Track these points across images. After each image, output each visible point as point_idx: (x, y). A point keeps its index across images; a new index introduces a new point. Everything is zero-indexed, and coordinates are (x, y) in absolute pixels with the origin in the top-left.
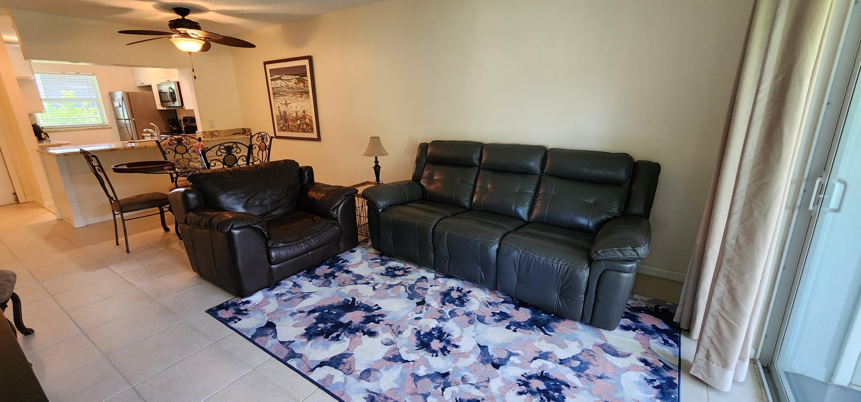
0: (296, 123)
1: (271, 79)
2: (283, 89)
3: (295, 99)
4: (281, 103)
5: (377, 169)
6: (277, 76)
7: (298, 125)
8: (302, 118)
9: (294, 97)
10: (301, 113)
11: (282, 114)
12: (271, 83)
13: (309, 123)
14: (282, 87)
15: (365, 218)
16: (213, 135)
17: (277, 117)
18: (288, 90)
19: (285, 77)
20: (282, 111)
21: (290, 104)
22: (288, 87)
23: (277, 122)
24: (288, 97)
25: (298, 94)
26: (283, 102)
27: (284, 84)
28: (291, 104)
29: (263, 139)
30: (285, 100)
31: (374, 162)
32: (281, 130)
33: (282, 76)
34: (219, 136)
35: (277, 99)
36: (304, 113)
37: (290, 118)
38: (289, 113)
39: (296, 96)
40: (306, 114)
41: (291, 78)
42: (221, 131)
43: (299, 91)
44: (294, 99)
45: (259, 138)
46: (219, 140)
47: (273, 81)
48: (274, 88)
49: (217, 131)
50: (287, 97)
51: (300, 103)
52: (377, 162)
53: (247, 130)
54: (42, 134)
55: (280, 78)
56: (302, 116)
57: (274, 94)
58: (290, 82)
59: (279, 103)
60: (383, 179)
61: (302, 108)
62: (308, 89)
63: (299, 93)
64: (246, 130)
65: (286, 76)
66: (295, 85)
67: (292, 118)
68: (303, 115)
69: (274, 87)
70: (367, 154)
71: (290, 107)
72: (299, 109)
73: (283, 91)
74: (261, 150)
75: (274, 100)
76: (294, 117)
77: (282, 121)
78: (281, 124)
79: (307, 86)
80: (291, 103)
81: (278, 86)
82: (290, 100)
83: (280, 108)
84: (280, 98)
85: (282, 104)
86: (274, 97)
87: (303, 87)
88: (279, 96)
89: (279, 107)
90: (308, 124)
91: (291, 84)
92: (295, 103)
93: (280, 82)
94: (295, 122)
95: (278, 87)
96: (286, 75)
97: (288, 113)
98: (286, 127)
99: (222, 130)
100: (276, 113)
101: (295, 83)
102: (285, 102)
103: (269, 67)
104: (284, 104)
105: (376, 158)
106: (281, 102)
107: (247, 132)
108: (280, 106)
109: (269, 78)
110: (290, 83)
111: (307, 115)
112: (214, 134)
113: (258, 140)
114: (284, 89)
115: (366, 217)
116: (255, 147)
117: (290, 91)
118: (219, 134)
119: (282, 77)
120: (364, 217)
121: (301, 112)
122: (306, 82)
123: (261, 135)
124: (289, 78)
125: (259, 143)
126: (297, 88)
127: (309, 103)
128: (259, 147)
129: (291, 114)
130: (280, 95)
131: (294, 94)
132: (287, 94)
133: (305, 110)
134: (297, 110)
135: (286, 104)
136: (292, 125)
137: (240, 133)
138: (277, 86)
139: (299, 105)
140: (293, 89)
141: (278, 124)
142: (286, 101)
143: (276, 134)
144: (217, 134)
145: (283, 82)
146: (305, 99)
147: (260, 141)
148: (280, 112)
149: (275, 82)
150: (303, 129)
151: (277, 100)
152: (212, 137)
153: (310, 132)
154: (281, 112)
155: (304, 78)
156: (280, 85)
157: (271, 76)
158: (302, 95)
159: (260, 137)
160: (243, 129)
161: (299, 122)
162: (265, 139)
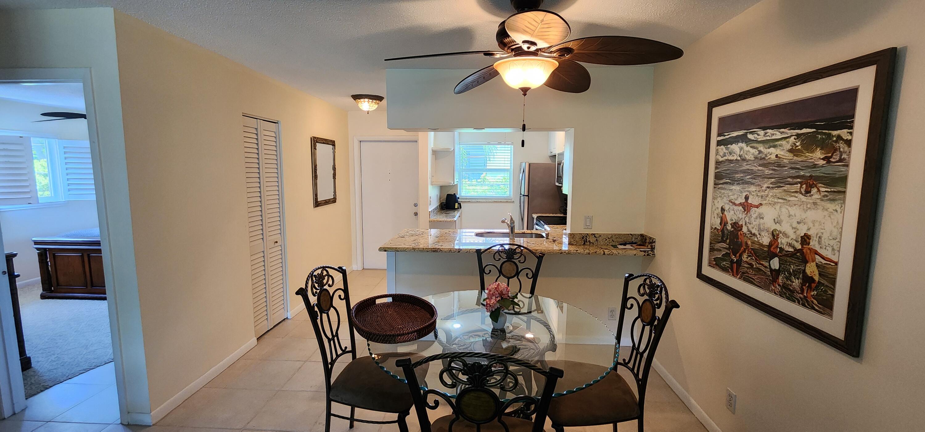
0: (767, 264)
1: (718, 142)
2: (745, 167)
3: (779, 195)
4: (730, 201)
6: (735, 134)
7: (771, 270)
8: (792, 255)
9: (776, 191)
10: (789, 240)
11: (729, 227)
12: (717, 150)
13: (817, 278)
14: (744, 160)
16: (585, 241)
17: (711, 232)
18: (760, 168)
19: (761, 135)
20: (729, 222)
21: (757, 207)
22: (761, 162)
23: (711, 243)
24: (758, 188)
25: (796, 183)
26: (736, 200)
27: (750, 152)
28: (761, 210)
29: (651, 295)
30: (744, 194)
32: (716, 263)
33: (751, 133)
34: (595, 243)
35: (724, 189)
36: (802, 244)
37: (749, 243)
38: (749, 231)
39: (787, 187)
40: (810, 249)
41: (778, 136)
42: (600, 236)
43: (802, 173)
44: (774, 196)
45: (644, 288)
46: (589, 253)
47: (722, 147)
48: (721, 162)
49: (594, 234)
50: (753, 188)
51: (793, 210)
53: (648, 241)
54: (457, 204)
55: (743, 139)
56: (791, 250)
57: (718, 176)
58: (775, 146)
59: (725, 200)
61: (800, 226)
62: (843, 169)
63: (799, 180)
64: (646, 239)
65: (762, 133)
66: (790, 156)
67: (757, 247)
68: (799, 246)
69: (721, 159)
71: (754, 216)
72: (785, 227)
73: (744, 172)
74: (642, 321)
75: (714, 192)
76: (762, 245)
77: (724, 245)
78: (720, 250)
79: (840, 160)
80: (761, 204)
81: (735, 158)
82: (762, 197)
83: (725, 213)
84: (733, 187)
85: (734, 204)
86: (715, 184)
87: (822, 162)
88: (730, 183)
89: (723, 210)
90: (811, 280)
91: (772, 153)
92: (778, 207)
93: (741, 149)
94: (764, 259)
95: (731, 161)
96: (764, 128)
97: (745, 229)
98: (732, 262)
99: (604, 234)
100: (713, 221)
101: (790, 151)
102: (744, 201)
103: (719, 112)
104: (741, 204)
106: (732, 197)
107: (647, 244)
108: (727, 207)
109: (714, 138)
110: (772, 150)
111: (817, 253)
112: (588, 240)
113: (642, 291)
114: (748, 167)
116: (632, 305)
117: (767, 172)
118: (597, 240)
119: (750, 136)
121: (793, 236)
122: (842, 146)
123: (651, 281)
124: (774, 137)
125: (641, 300)
126: (793, 166)
127: (839, 216)
128: (640, 308)
129: (754, 235)
130: (734, 181)
131: (780, 182)
132: (756, 181)
133: (809, 233)
134: (778, 227)
135: (746, 207)
136: (751, 265)
137: (635, 243)
138: (731, 158)
139: (790, 216)
140: (779, 166)
141: (712, 250)
142: (747, 198)
143: (703, 270)
144: (592, 239)
145: (749, 148)
146: (818, 201)
147: (646, 297)
148: (723, 222)
149: (727, 149)
150: (785, 287)
151: (723, 191)
152: (584, 244)
153: (813, 308)
154: (726, 223)
155: (835, 133)
156: (740, 156)
157: (719, 135)
158: (812, 186)
159: (646, 287)
160: (642, 235)
161: (775, 263)
162: (657, 296)
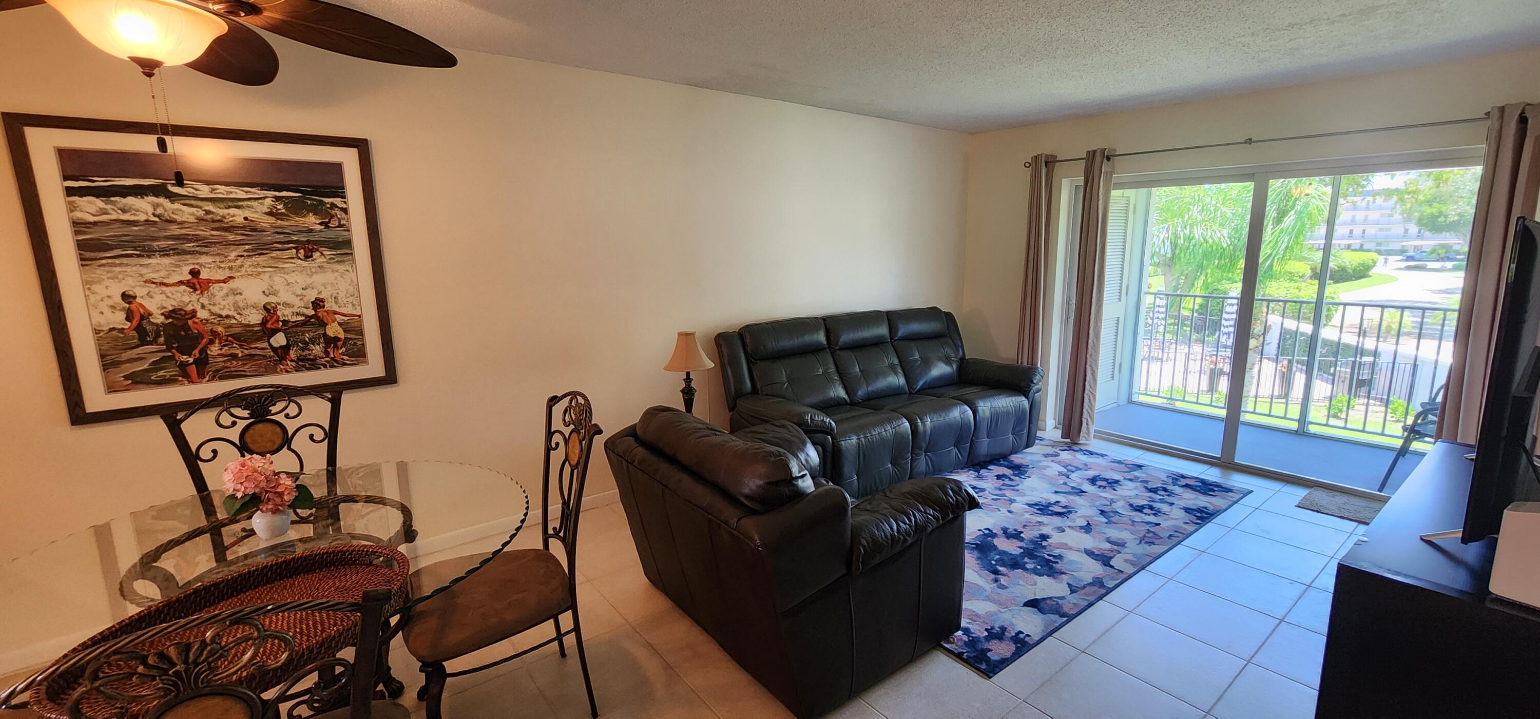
7: (274, 349)
8: (303, 323)
13: (342, 336)
21: (223, 282)
36: (315, 309)
40: (326, 311)
68: (310, 313)
85: (162, 284)
89: (128, 297)
90: (336, 339)
98: (182, 365)
102: (188, 277)
104: (181, 283)
111: (335, 313)
135: (198, 284)
142: (195, 273)
143: (86, 406)
148: (137, 316)
154: (146, 316)
161: (277, 341)
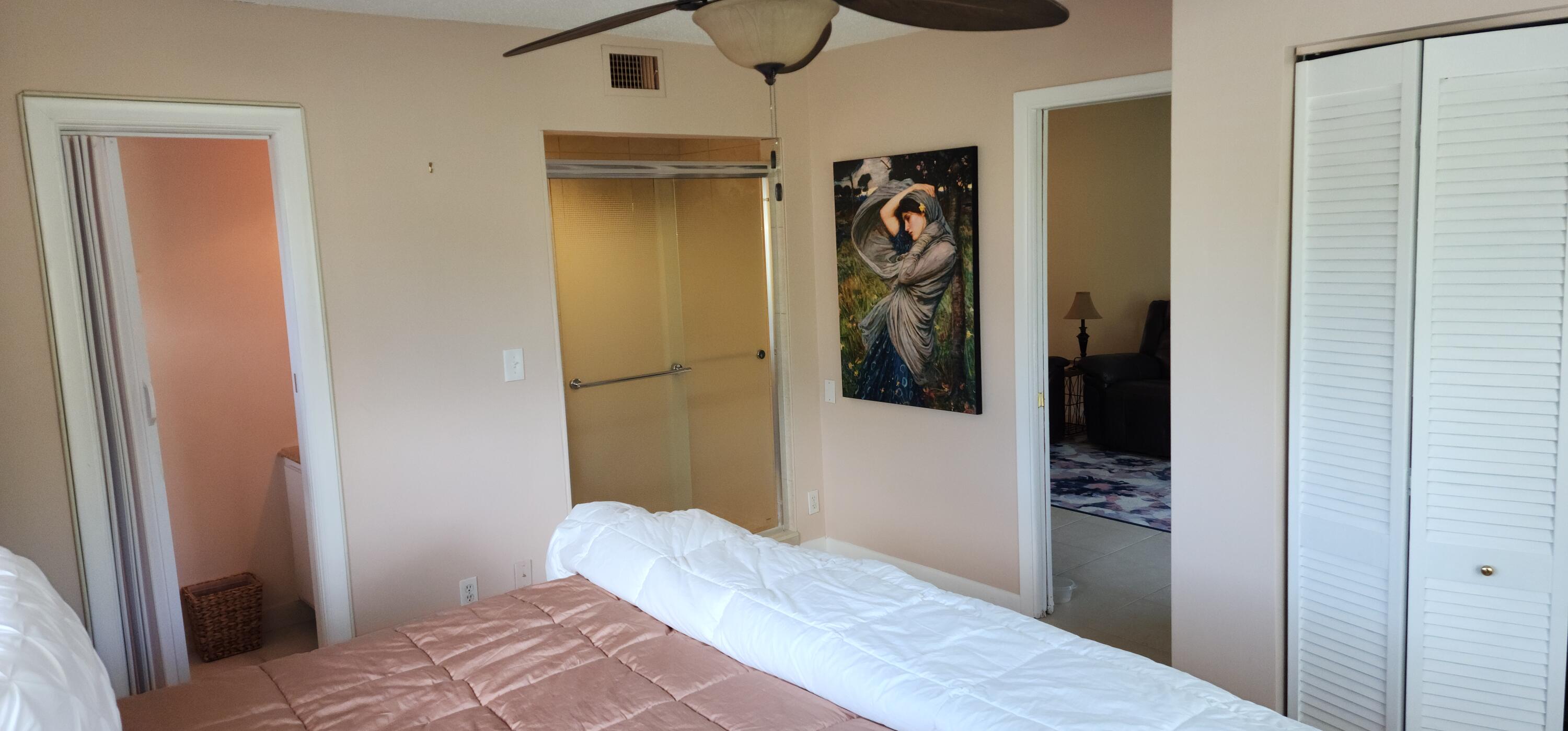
5: (1083, 338)
15: (1076, 397)
31: (1080, 328)
52: (1083, 328)
60: (1090, 352)
70: (1070, 316)
105: (1083, 322)
115: (1080, 396)
120: (1078, 396)
